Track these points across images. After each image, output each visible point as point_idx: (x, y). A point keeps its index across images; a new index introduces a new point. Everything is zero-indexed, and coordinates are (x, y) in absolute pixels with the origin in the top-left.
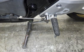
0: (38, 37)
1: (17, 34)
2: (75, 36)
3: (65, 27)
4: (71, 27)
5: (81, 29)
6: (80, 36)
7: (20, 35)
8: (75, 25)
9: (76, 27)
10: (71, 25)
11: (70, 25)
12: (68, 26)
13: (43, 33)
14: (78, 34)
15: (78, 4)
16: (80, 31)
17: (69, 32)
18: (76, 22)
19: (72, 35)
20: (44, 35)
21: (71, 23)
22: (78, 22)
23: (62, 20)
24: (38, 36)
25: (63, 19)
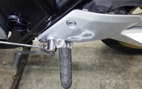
0: (41, 80)
1: (3, 70)
2: (114, 82)
3: (97, 62)
4: (107, 63)
5: (126, 69)
6: (123, 83)
7: (8, 73)
8: (115, 61)
9: (117, 64)
10: (109, 59)
11: (106, 58)
12: (102, 60)
13: (53, 71)
14: (119, 79)
15: (110, 23)
16: (124, 72)
17: (102, 74)
18: (118, 55)
19: (108, 79)
20: (54, 75)
21: (109, 55)
22: (121, 56)
23: (92, 48)
24: (41, 77)
25: (95, 47)
